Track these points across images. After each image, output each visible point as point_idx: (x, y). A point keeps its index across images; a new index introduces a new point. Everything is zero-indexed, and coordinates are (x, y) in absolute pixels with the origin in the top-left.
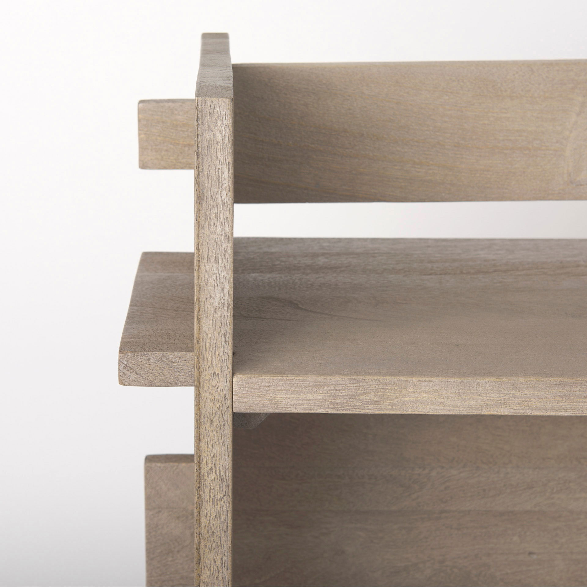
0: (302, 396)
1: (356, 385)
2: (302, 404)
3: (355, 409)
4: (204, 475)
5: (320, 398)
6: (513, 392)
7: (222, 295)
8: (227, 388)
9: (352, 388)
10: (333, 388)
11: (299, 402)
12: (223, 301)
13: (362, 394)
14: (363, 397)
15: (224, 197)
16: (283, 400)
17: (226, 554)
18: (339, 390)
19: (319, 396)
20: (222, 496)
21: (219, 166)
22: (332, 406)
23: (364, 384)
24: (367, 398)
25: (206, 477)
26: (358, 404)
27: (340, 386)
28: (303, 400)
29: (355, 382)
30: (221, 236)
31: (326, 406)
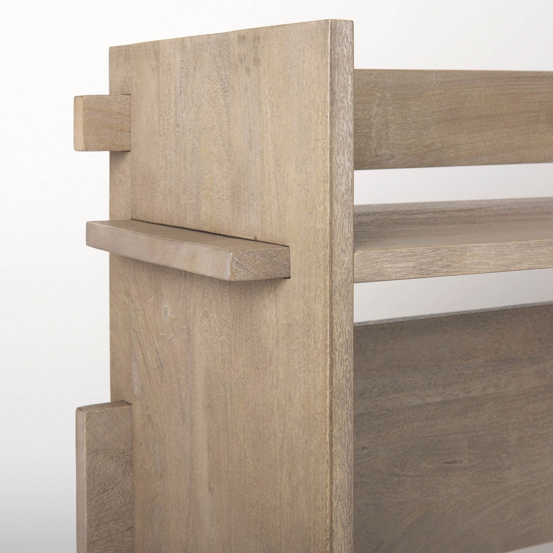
0: (400, 265)
1: (435, 253)
2: (400, 272)
3: (434, 273)
4: (335, 339)
5: (411, 265)
6: (528, 251)
7: (347, 182)
8: (350, 262)
9: (432, 255)
10: (420, 257)
11: (399, 270)
12: (347, 187)
13: (438, 260)
14: (439, 262)
15: (349, 100)
16: (388, 269)
17: (350, 409)
18: (424, 258)
19: (411, 264)
20: (347, 357)
21: (345, 75)
22: (420, 272)
23: (440, 252)
24: (442, 263)
25: (336, 342)
26: (436, 268)
27: (425, 254)
28: (401, 268)
29: (434, 250)
30: (347, 133)
31: (416, 272)
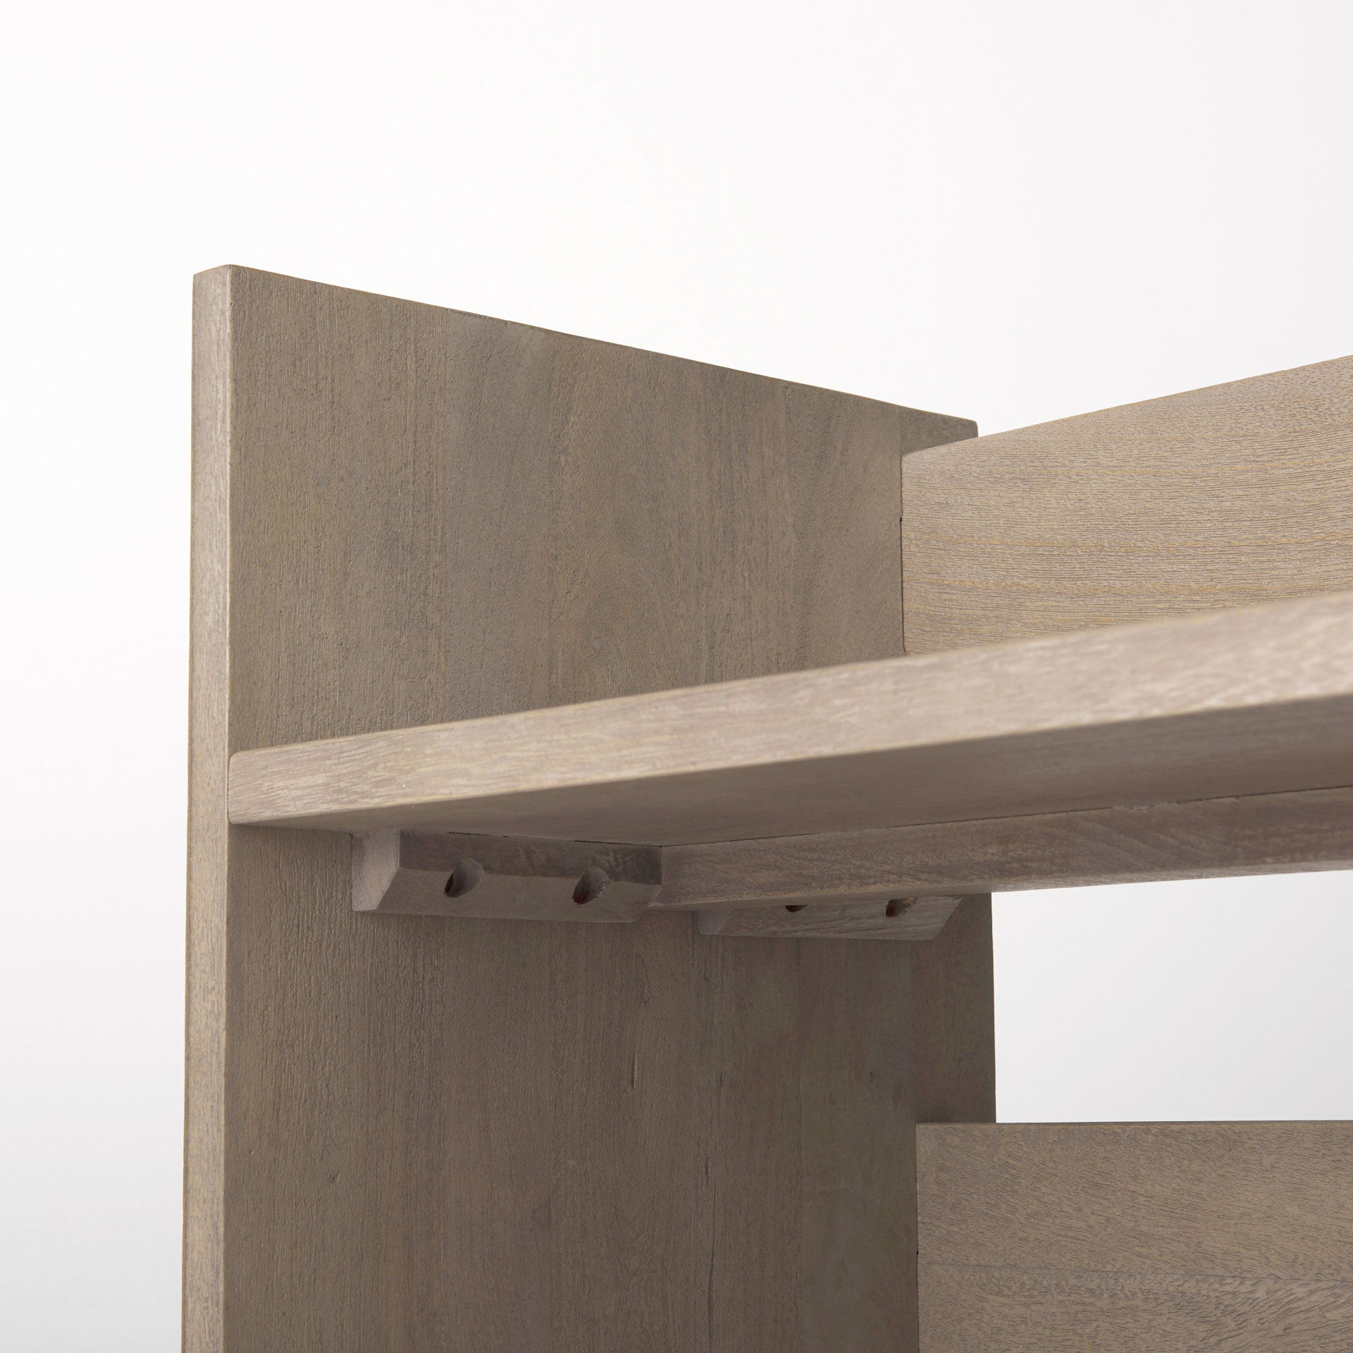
0: (302, 782)
1: (362, 750)
2: (300, 798)
3: (363, 798)
4: (194, 943)
5: (320, 782)
6: (556, 737)
7: (217, 606)
8: (220, 777)
9: (358, 757)
10: (336, 761)
11: (299, 793)
12: (217, 617)
13: (369, 768)
14: (371, 773)
15: (218, 433)
16: (281, 792)
17: (217, 1099)
18: (343, 764)
19: (320, 779)
20: (213, 983)
21: (213, 382)
22: (335, 797)
23: (373, 747)
24: (376, 774)
25: (197, 949)
26: (366, 788)
27: (344, 755)
28: (303, 788)
29: (361, 745)
30: (216, 501)
31: (329, 798)
